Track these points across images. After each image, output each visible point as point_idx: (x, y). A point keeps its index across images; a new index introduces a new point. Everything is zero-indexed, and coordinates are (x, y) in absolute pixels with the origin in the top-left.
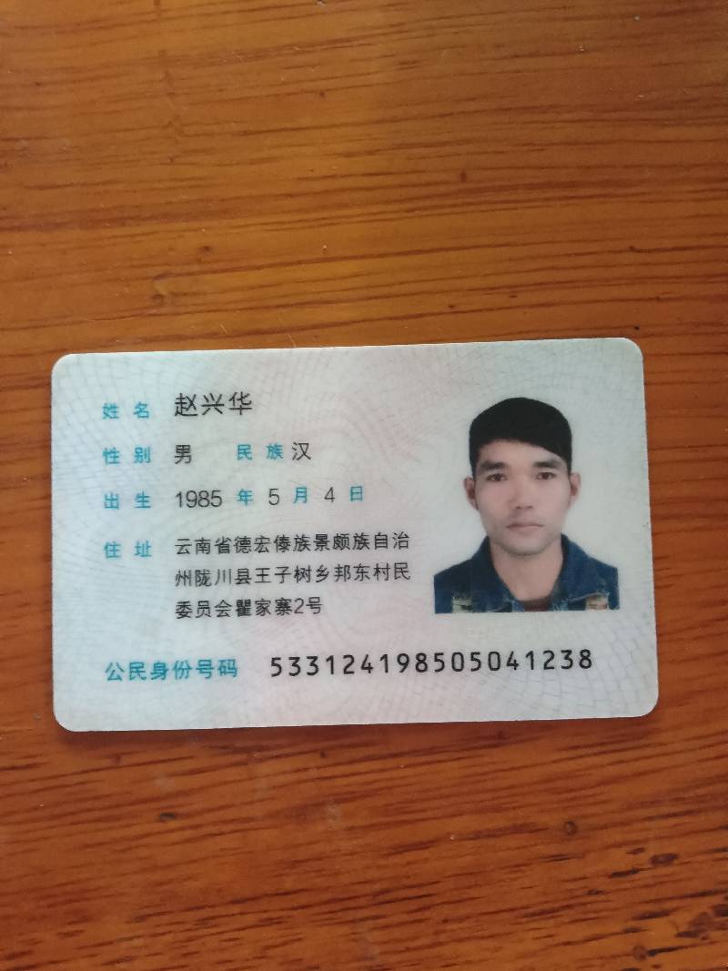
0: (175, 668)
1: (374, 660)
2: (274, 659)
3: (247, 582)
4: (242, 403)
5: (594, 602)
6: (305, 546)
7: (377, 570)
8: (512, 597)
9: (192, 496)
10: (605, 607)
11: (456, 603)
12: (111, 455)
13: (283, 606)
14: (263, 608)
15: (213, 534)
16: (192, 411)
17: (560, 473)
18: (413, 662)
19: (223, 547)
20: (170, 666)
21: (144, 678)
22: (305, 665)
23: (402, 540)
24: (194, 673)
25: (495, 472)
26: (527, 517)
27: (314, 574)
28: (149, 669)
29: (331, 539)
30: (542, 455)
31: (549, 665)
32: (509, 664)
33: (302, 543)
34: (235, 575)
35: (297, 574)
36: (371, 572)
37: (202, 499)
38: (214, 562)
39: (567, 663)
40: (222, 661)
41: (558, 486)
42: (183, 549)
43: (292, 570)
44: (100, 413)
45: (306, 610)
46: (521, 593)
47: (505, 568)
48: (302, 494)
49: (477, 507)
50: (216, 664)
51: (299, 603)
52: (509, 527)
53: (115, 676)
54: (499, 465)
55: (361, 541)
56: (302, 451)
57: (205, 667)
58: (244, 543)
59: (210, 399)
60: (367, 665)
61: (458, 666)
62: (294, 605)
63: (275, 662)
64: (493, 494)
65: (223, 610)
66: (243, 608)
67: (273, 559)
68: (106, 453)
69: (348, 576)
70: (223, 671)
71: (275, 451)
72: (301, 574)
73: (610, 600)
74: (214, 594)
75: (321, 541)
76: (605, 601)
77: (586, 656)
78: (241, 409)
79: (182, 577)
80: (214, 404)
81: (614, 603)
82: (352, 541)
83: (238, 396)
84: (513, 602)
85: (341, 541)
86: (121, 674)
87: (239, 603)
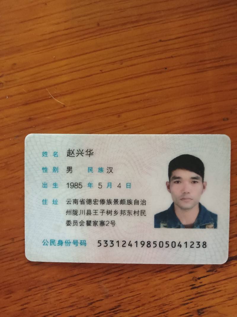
0: (66, 242)
1: (133, 243)
2: (99, 241)
3: (90, 215)
4: (90, 153)
5: (209, 226)
6: (110, 203)
7: (135, 212)
8: (181, 223)
9: (72, 184)
10: (212, 228)
11: (162, 225)
12: (45, 169)
13: (102, 223)
14: (95, 223)
15: (79, 198)
16: (73, 155)
17: (200, 181)
18: (146, 244)
19: (82, 202)
20: (64, 242)
21: (55, 245)
22: (109, 243)
23: (144, 202)
24: (72, 244)
25: (177, 180)
26: (187, 196)
27: (113, 213)
28: (57, 242)
29: (119, 201)
30: (194, 175)
31: (192, 246)
32: (178, 246)
33: (109, 202)
34: (86, 212)
35: (107, 213)
36: (133, 213)
37: (76, 185)
38: (79, 207)
39: (198, 246)
40: (81, 241)
41: (199, 186)
43: (105, 211)
44: (41, 155)
45: (110, 225)
46: (184, 222)
47: (179, 213)
48: (110, 185)
49: (170, 192)
50: (79, 242)
51: (108, 222)
52: (181, 199)
53: (45, 244)
54: (179, 178)
55: (130, 202)
56: (110, 170)
57: (75, 243)
58: (89, 201)
59: (79, 151)
60: (130, 244)
61: (161, 246)
62: (106, 223)
63: (99, 242)
64: (176, 188)
65: (82, 224)
66: (89, 223)
67: (99, 207)
68: (43, 169)
69: (124, 214)
70: (81, 244)
71: (101, 170)
72: (109, 212)
73: (214, 225)
74: (79, 218)
75: (116, 201)
76: (212, 225)
77: (205, 244)
78: (89, 155)
79: (68, 212)
80: (80, 153)
81: (215, 226)
82: (126, 202)
83: (89, 150)
84: (181, 225)
85: (122, 202)
86: (47, 243)
87: (87, 221)
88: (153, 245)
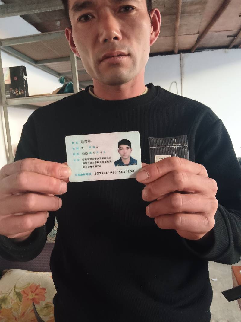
1: (108, 172)
2: (95, 173)
3: (91, 164)
4: (89, 141)
7: (107, 161)
10: (135, 165)
11: (117, 165)
12: (73, 149)
13: (96, 166)
14: (94, 167)
15: (87, 158)
16: (83, 143)
17: (130, 149)
18: (112, 172)
20: (83, 174)
22: (99, 173)
23: (110, 158)
26: (125, 154)
27: (100, 162)
28: (80, 175)
30: (127, 146)
31: (129, 172)
32: (124, 172)
33: (98, 158)
37: (85, 154)
38: (87, 161)
39: (131, 172)
40: (89, 173)
41: (129, 150)
42: (83, 160)
44: (72, 143)
45: (99, 167)
46: (125, 164)
47: (123, 161)
48: (98, 152)
49: (119, 153)
52: (123, 155)
53: (76, 176)
54: (122, 148)
55: (105, 158)
56: (97, 147)
57: (87, 174)
58: (91, 159)
61: (118, 173)
64: (121, 151)
65: (89, 167)
66: (91, 167)
67: (94, 161)
69: (104, 162)
71: (94, 147)
72: (98, 162)
74: (87, 165)
75: (100, 158)
77: (133, 171)
79: (83, 163)
80: (86, 141)
81: (137, 164)
85: (103, 158)
88: (115, 173)
